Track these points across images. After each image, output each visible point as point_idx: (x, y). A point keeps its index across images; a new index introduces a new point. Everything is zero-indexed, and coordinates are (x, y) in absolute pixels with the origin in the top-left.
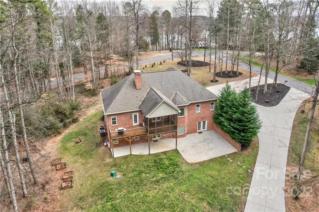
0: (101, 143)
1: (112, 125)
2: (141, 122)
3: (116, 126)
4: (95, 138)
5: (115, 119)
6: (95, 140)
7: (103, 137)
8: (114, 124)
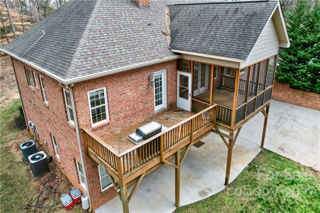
0: (45, 199)
1: (94, 125)
2: (171, 99)
3: (108, 124)
4: (11, 185)
5: (103, 101)
6: (16, 195)
7: (42, 176)
8: (100, 120)
